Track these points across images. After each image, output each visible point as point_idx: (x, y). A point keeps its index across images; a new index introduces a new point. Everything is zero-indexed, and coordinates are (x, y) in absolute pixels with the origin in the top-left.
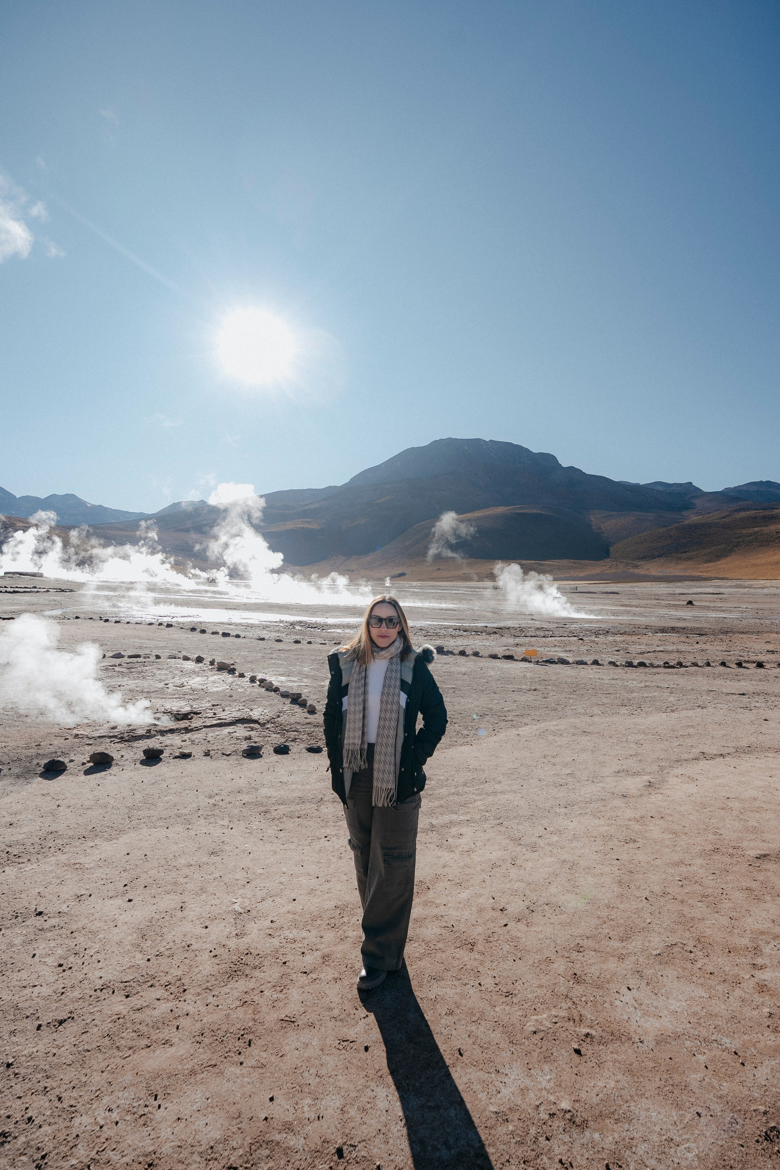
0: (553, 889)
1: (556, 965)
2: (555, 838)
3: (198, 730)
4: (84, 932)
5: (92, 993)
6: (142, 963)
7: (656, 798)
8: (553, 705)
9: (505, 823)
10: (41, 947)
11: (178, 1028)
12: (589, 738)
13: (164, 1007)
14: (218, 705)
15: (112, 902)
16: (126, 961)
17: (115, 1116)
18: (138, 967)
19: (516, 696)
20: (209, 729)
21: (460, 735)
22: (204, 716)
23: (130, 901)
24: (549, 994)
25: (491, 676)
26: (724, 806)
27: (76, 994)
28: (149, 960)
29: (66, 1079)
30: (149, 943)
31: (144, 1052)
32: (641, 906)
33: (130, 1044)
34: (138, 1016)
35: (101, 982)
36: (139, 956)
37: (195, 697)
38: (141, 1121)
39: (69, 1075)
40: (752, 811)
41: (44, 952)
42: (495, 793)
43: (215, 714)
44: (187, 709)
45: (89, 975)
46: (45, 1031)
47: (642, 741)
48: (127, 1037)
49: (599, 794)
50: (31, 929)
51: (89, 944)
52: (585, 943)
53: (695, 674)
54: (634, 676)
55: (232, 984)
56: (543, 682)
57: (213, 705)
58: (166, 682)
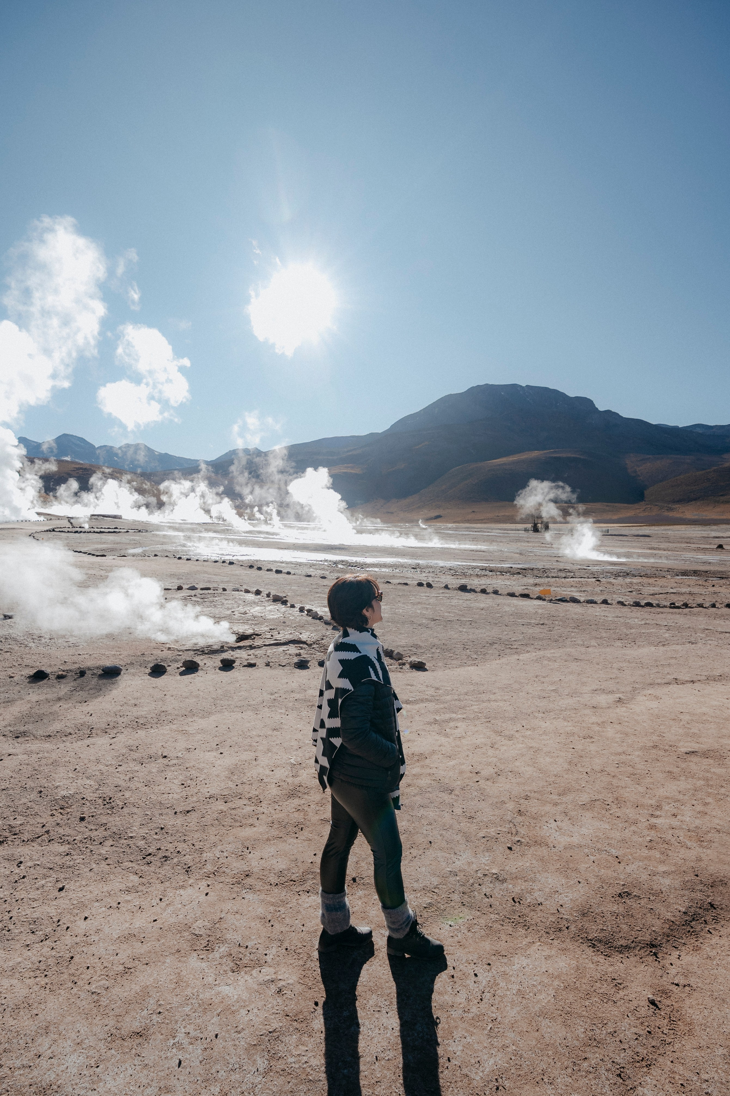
0: (517, 763)
1: (507, 805)
2: (529, 733)
3: (259, 647)
4: (194, 768)
5: (204, 799)
6: (233, 786)
7: (621, 711)
8: (556, 637)
9: (492, 721)
10: (169, 775)
11: (258, 819)
12: (578, 664)
13: (248, 809)
14: (274, 629)
15: (210, 753)
16: (223, 785)
17: (225, 854)
18: (231, 789)
19: (524, 629)
20: (266, 647)
21: (470, 658)
22: (264, 637)
23: (221, 753)
24: (498, 820)
25: (506, 612)
26: (676, 718)
27: (195, 799)
28: (237, 785)
29: (196, 837)
30: (236, 777)
31: (239, 829)
32: (581, 776)
33: (230, 824)
34: (233, 811)
35: (209, 794)
36: (230, 783)
37: (256, 622)
38: (241, 857)
39: (197, 835)
40: (697, 723)
41: (171, 777)
42: (489, 701)
43: (272, 636)
44: (251, 631)
45: (201, 790)
46: (179, 815)
47: (625, 668)
48: (228, 821)
49: (574, 705)
50: (161, 765)
51: (198, 775)
52: (532, 795)
53: (698, 614)
54: (638, 614)
55: (290, 801)
56: (552, 618)
57: (269, 629)
58: (233, 610)
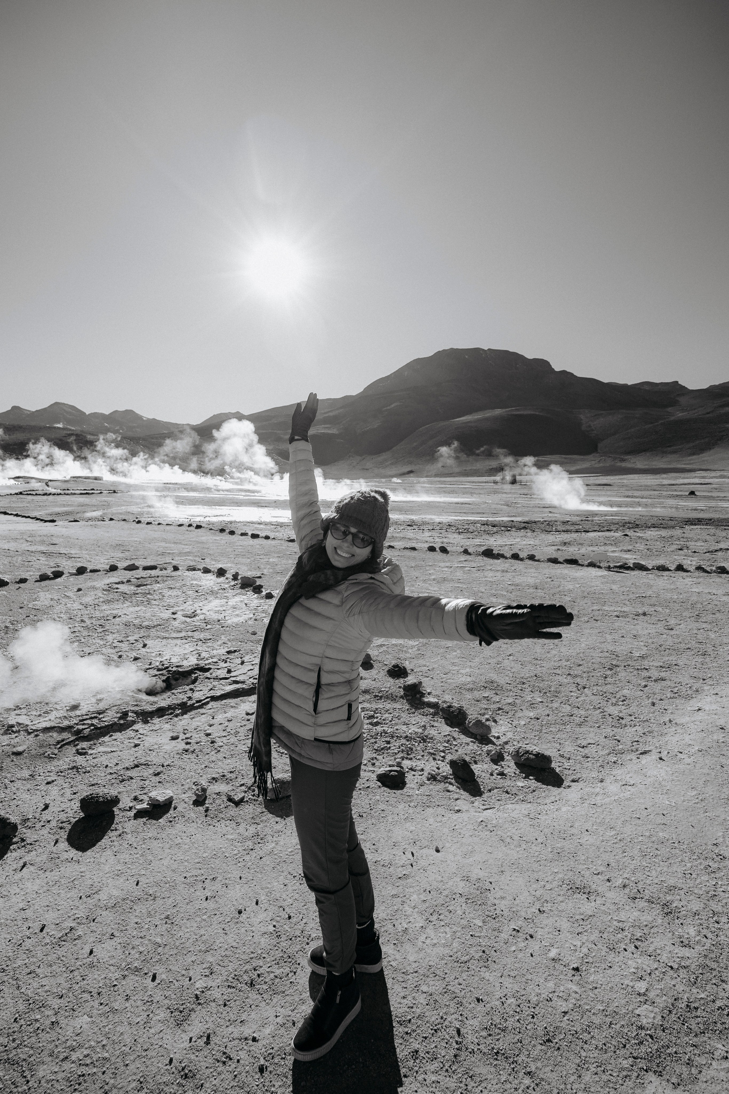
3: (201, 707)
14: (235, 651)
22: (214, 675)
37: (207, 635)
43: (229, 671)
44: (192, 661)
57: (229, 652)
58: (174, 610)
